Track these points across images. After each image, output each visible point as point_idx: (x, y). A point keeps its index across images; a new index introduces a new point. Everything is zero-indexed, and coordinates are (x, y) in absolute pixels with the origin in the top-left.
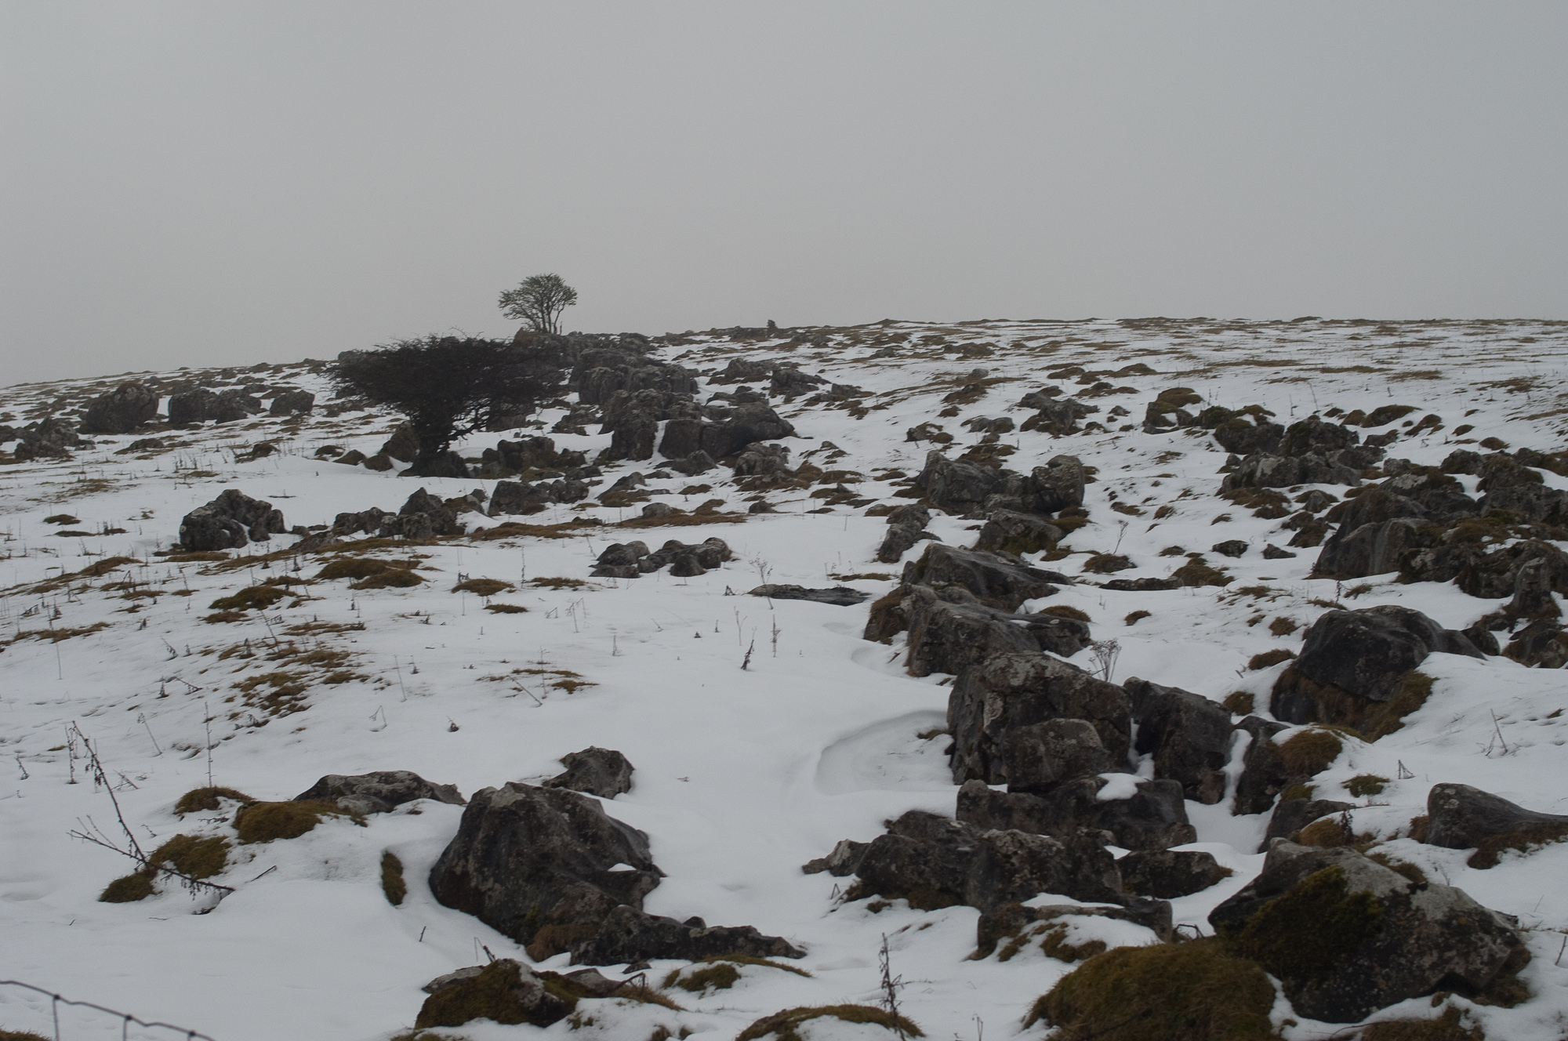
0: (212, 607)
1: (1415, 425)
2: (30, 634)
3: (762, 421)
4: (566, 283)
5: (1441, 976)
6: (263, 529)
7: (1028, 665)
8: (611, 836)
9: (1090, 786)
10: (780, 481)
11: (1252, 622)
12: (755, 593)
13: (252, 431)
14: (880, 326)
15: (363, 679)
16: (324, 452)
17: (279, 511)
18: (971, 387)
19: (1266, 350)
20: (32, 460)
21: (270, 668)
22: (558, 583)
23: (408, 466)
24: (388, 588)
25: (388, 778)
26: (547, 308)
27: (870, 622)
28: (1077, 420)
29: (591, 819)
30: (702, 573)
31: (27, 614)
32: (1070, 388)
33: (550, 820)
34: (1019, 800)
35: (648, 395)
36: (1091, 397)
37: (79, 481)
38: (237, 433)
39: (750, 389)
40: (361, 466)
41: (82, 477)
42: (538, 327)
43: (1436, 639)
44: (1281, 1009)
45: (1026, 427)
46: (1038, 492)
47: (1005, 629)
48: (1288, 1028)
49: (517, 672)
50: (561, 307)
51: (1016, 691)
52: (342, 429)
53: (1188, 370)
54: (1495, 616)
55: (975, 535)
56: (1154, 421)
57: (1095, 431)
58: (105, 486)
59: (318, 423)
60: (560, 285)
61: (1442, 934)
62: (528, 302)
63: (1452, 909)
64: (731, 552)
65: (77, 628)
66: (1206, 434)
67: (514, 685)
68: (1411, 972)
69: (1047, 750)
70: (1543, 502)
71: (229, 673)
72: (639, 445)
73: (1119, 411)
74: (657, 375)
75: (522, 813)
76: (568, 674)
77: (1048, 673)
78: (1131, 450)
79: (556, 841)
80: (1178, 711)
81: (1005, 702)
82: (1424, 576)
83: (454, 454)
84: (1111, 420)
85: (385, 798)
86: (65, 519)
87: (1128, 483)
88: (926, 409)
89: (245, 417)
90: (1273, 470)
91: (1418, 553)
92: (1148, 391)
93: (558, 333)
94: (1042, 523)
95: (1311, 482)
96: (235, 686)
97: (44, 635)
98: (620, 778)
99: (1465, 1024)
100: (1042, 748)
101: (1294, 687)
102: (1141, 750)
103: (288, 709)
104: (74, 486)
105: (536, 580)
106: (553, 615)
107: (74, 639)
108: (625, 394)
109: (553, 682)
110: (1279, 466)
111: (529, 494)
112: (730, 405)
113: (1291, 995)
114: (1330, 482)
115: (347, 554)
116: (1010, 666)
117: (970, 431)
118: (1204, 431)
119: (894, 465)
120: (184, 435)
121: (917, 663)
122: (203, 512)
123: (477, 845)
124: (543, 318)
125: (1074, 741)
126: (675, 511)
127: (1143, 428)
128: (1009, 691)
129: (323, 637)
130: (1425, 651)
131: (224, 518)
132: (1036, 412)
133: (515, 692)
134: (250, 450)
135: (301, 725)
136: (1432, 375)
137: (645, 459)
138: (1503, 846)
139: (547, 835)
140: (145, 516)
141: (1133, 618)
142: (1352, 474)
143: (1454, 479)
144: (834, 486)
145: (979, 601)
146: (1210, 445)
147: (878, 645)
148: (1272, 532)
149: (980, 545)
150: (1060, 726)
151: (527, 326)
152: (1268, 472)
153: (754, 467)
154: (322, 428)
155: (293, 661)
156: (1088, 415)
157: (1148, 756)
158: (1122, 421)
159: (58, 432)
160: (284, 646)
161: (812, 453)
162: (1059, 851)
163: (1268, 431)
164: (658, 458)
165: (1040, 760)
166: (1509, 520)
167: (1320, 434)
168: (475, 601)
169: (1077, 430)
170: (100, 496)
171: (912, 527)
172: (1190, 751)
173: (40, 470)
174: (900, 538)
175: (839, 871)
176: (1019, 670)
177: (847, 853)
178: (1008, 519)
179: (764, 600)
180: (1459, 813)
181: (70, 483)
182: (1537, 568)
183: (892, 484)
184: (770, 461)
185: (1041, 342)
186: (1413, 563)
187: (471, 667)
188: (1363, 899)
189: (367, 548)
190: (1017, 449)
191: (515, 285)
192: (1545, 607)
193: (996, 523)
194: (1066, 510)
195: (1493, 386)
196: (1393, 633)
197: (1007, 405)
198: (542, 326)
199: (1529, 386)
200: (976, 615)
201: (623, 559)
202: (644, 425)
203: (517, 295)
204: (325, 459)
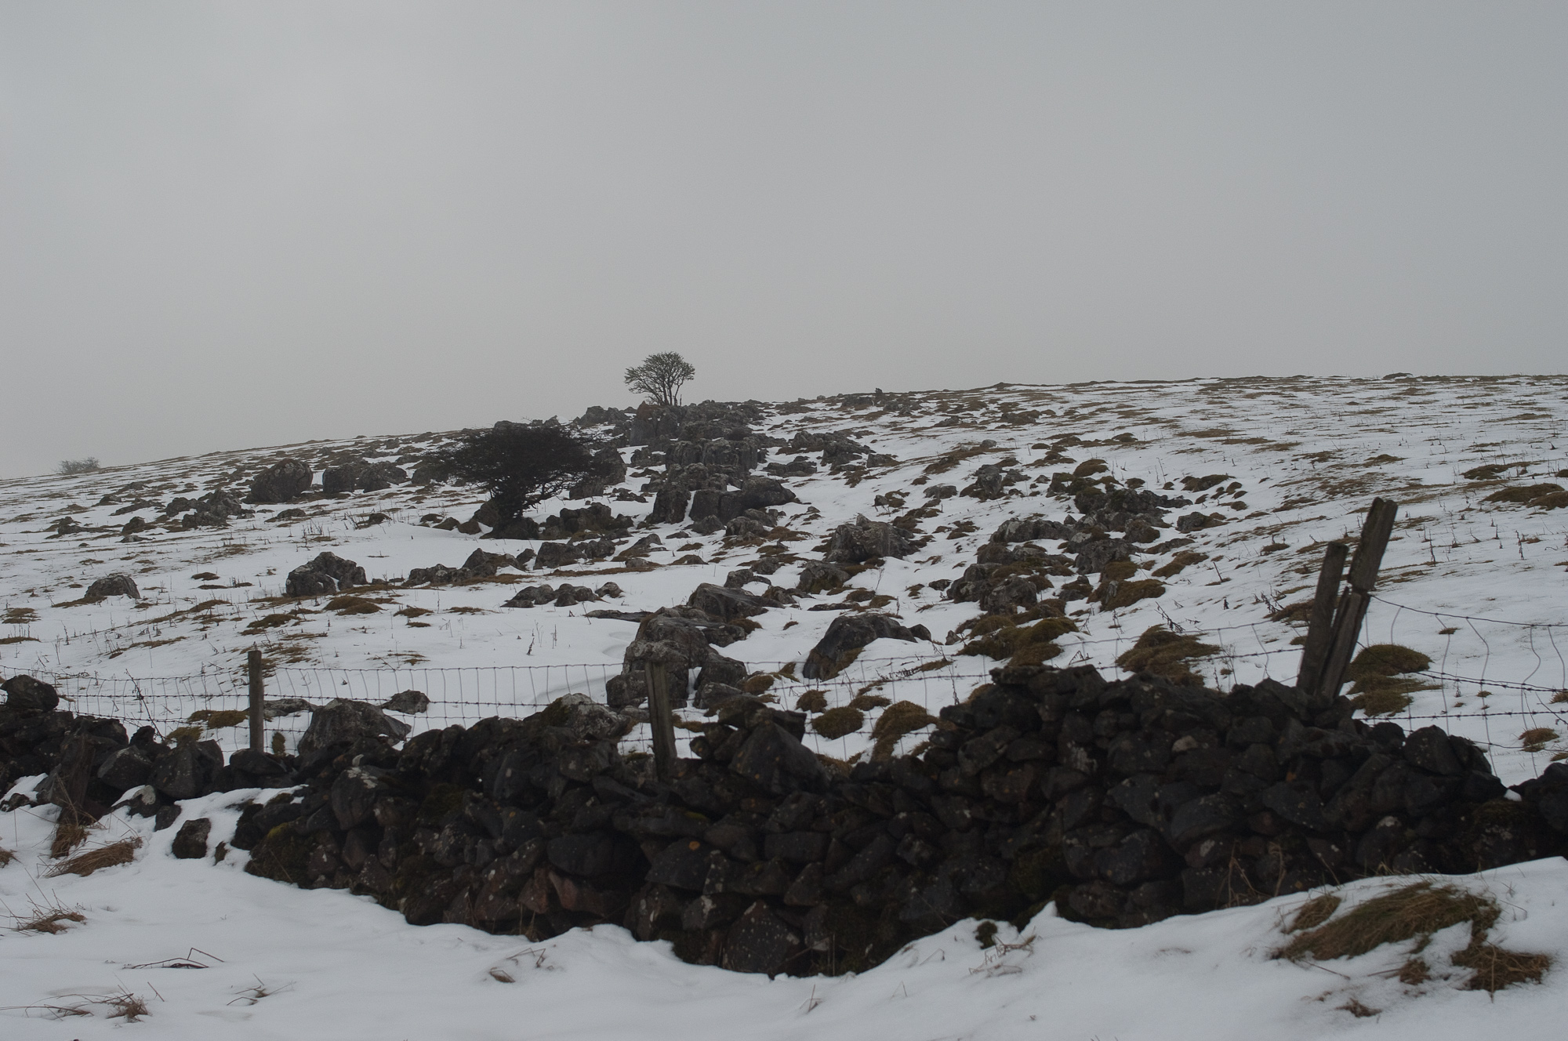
0: (248, 627)
1: (1224, 490)
2: (139, 644)
3: (767, 490)
4: (685, 360)
6: (349, 581)
10: (751, 539)
12: (588, 615)
13: (387, 500)
14: (993, 390)
15: (308, 660)
16: (427, 519)
17: (362, 568)
18: (946, 459)
20: (196, 528)
22: (464, 610)
23: (490, 529)
24: (357, 614)
25: (289, 701)
26: (669, 382)
28: (1005, 487)
29: (372, 714)
30: (574, 604)
31: (142, 634)
33: (351, 715)
37: (225, 546)
38: (375, 502)
39: (807, 458)
40: (455, 530)
41: (226, 544)
42: (660, 401)
45: (964, 493)
47: (686, 631)
50: (680, 382)
52: (461, 497)
55: (798, 579)
56: (1056, 488)
57: (1014, 496)
58: (243, 550)
59: (443, 492)
60: (679, 362)
62: (651, 377)
64: (622, 591)
65: (167, 640)
66: (1070, 498)
67: (385, 661)
69: (628, 686)
71: (242, 661)
72: (673, 511)
74: (727, 448)
75: (338, 711)
76: (417, 656)
77: (653, 650)
79: (353, 724)
80: (708, 667)
84: (1033, 486)
85: (285, 710)
86: (207, 576)
89: (388, 486)
93: (679, 404)
94: (836, 569)
95: (1041, 538)
96: (241, 666)
97: (146, 644)
98: (419, 704)
101: (813, 661)
104: (221, 550)
105: (452, 609)
107: (163, 646)
109: (406, 660)
111: (566, 552)
112: (768, 474)
116: (636, 646)
117: (923, 497)
118: (1068, 496)
120: (330, 503)
122: (304, 569)
124: (665, 392)
126: (651, 564)
127: (1046, 494)
128: (634, 659)
130: (875, 637)
131: (320, 573)
132: (974, 481)
133: (384, 665)
134: (367, 518)
137: (678, 522)
139: (348, 721)
140: (270, 573)
151: (650, 399)
153: (739, 528)
154: (445, 497)
156: (1017, 483)
158: (1040, 487)
159: (226, 503)
163: (1108, 496)
164: (688, 521)
167: (1131, 500)
169: (1003, 495)
170: (238, 558)
171: (745, 573)
173: (199, 537)
174: (734, 581)
176: (640, 648)
178: (815, 567)
181: (218, 548)
187: (369, 654)
191: (639, 363)
193: (809, 569)
197: (964, 475)
198: (663, 400)
200: (674, 624)
201: (530, 596)
202: (678, 494)
203: (643, 371)
204: (427, 526)
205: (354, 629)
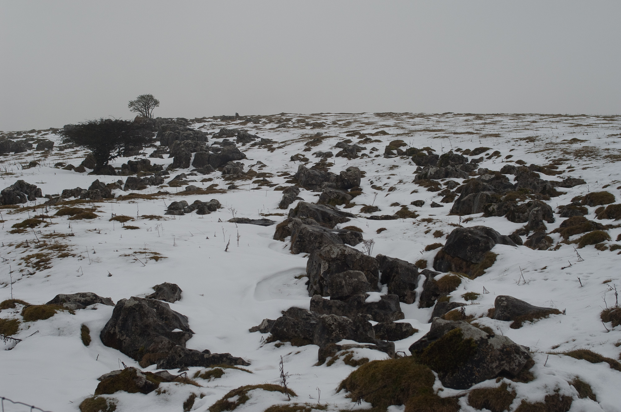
0: (13, 227)
1: (490, 155)
3: (233, 153)
4: (156, 98)
5: (500, 371)
6: (33, 196)
7: (338, 250)
8: (173, 318)
9: (363, 297)
10: (240, 176)
11: (426, 232)
12: (230, 221)
13: (29, 157)
14: (280, 115)
15: (74, 256)
16: (58, 165)
17: (40, 189)
18: (316, 140)
19: (432, 125)
21: (36, 251)
22: (151, 217)
23: (92, 170)
24: (84, 219)
25: (83, 295)
26: (148, 108)
27: (276, 232)
28: (358, 153)
29: (165, 311)
30: (209, 213)
32: (355, 140)
33: (148, 312)
34: (335, 302)
35: (188, 143)
36: (363, 144)
38: (23, 157)
39: (228, 140)
40: (73, 170)
42: (144, 115)
43: (498, 239)
44: (438, 384)
45: (337, 155)
46: (342, 181)
47: (329, 235)
48: (440, 392)
49: (135, 253)
50: (153, 107)
51: (334, 260)
52: (65, 156)
53: (401, 133)
54: (521, 230)
55: (317, 198)
56: (388, 153)
57: (365, 157)
59: (55, 153)
60: (153, 99)
61: (500, 354)
62: (140, 105)
63: (504, 345)
64: (221, 205)
66: (408, 158)
67: (134, 258)
68: (488, 369)
69: (346, 282)
70: (540, 185)
71: (20, 254)
72: (184, 162)
73: (374, 149)
74: (192, 135)
75: (137, 309)
76: (155, 253)
77: (346, 253)
78: (379, 165)
79: (151, 320)
80: (397, 267)
81: (329, 264)
82: (493, 214)
83: (110, 166)
84: (371, 153)
85: (82, 303)
87: (378, 178)
88: (298, 148)
89: (26, 151)
90: (435, 173)
91: (491, 205)
92: (386, 141)
93: (152, 118)
94: (344, 193)
95: (449, 177)
96: (22, 259)
98: (176, 295)
99: (509, 389)
100: (344, 282)
101: (443, 258)
102: (383, 283)
103: (43, 268)
105: (143, 216)
106: (150, 230)
108: (178, 142)
109: (150, 256)
110: (437, 171)
111: (140, 182)
112: (220, 146)
113: (441, 379)
114: (457, 177)
115: (67, 206)
116: (331, 250)
117: (316, 157)
118: (408, 157)
119: (286, 171)
120: (2, 158)
121: (294, 249)
122: (9, 189)
123: (119, 322)
124: (146, 112)
125: (356, 279)
126: (199, 188)
127: (384, 156)
128: (331, 259)
129: (56, 239)
130: (494, 243)
131: (18, 191)
132: (342, 149)
133: (135, 261)
134: (28, 164)
135: (48, 274)
136: (497, 136)
137: (187, 168)
138: (524, 320)
139: (147, 318)
141: (380, 231)
142: (466, 174)
143: (505, 176)
144: (262, 179)
145: (319, 224)
146: (410, 163)
147: (279, 242)
148: (434, 197)
149: (319, 202)
150: (351, 274)
151: (139, 115)
152: (433, 173)
153: (230, 171)
154: (57, 155)
155: (45, 249)
156: (362, 151)
157: (385, 285)
158: (376, 153)
160: (41, 243)
161: (253, 166)
162: (350, 322)
163: (433, 157)
164: (192, 168)
165: (343, 287)
166: (527, 192)
167: (453, 158)
168: (118, 224)
169: (358, 157)
171: (292, 195)
172: (402, 283)
174: (288, 199)
175: (264, 331)
176: (335, 251)
177: (267, 324)
178: (330, 192)
179: (234, 224)
180: (507, 307)
182: (537, 211)
183: (285, 178)
184: (237, 169)
185: (344, 122)
186: (489, 209)
187: (117, 251)
188: (469, 341)
189: (75, 203)
190: (334, 164)
191: (135, 99)
192: (541, 226)
193: (326, 193)
194: (353, 188)
195: (520, 140)
196: (481, 236)
197: (330, 147)
198: (145, 115)
199: (535, 140)
200: (318, 230)
201: (178, 208)
202: (186, 154)
203: (136, 102)
204: (59, 168)
205: (90, 231)
